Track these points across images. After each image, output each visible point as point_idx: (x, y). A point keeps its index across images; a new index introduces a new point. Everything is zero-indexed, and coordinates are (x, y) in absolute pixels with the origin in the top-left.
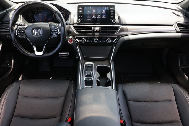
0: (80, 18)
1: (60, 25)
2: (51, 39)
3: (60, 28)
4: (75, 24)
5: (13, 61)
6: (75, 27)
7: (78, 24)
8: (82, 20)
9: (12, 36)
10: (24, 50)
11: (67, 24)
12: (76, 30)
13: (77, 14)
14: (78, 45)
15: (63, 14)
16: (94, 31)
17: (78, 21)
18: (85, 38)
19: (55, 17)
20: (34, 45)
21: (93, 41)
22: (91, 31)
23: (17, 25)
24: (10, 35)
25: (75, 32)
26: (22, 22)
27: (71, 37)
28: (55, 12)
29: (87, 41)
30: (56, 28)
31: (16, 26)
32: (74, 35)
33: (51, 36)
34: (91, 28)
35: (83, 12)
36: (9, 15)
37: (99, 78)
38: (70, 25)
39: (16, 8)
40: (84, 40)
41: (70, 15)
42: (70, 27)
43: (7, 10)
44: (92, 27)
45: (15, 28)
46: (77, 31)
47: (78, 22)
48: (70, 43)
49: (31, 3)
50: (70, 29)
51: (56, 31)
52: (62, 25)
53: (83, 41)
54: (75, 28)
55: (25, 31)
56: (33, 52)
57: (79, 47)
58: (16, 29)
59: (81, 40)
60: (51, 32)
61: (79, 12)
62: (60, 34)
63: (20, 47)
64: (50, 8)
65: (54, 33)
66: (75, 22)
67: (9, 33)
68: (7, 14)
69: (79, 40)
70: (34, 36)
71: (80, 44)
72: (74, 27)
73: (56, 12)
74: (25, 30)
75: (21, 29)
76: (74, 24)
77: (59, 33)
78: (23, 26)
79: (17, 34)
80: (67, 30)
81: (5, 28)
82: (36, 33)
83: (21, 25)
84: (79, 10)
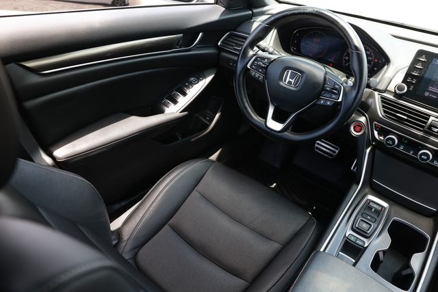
0: (408, 84)
1: (351, 82)
2: (315, 104)
3: (347, 89)
4: (390, 92)
5: (218, 116)
6: (384, 100)
7: (395, 95)
8: (411, 89)
9: (240, 67)
10: (247, 105)
11: (368, 86)
12: (384, 107)
13: (406, 70)
14: (372, 145)
15: (370, 58)
16: (431, 130)
17: (400, 88)
18: (399, 137)
19: (347, 58)
20: (273, 104)
21: (416, 153)
22: (423, 127)
23: (258, 47)
24: (236, 62)
25: (380, 112)
26: (271, 44)
27: (363, 119)
28: (353, 48)
29: (398, 145)
30: (338, 85)
31: (255, 48)
32: (373, 118)
33: (318, 98)
34: (428, 119)
35: (425, 72)
36: (254, 21)
37: (384, 252)
38: (376, 90)
39: (274, 12)
40: (393, 140)
41: (386, 67)
42: (371, 96)
43: (255, 11)
44: (431, 119)
45: (251, 53)
46: (385, 112)
47: (397, 91)
48: (354, 133)
49: (310, 10)
50: (370, 101)
51: (335, 93)
52: (355, 83)
53: (390, 142)
54: (383, 102)
55: (268, 66)
56: (265, 116)
57: (371, 151)
58: (254, 55)
59: (384, 137)
60: (323, 89)
61: (412, 67)
62: (341, 102)
63: (243, 96)
64: (345, 35)
65: (329, 96)
66: (392, 88)
67: (236, 58)
68: (251, 19)
69: (379, 134)
70: (282, 84)
71: (378, 146)
72: (382, 97)
73: (357, 48)
74: (270, 64)
75: (263, 58)
76: (385, 91)
77: (340, 100)
78: (270, 53)
79: (251, 66)
80: (363, 99)
81: (234, 44)
82: (288, 79)
83: (266, 49)
84: (416, 61)
